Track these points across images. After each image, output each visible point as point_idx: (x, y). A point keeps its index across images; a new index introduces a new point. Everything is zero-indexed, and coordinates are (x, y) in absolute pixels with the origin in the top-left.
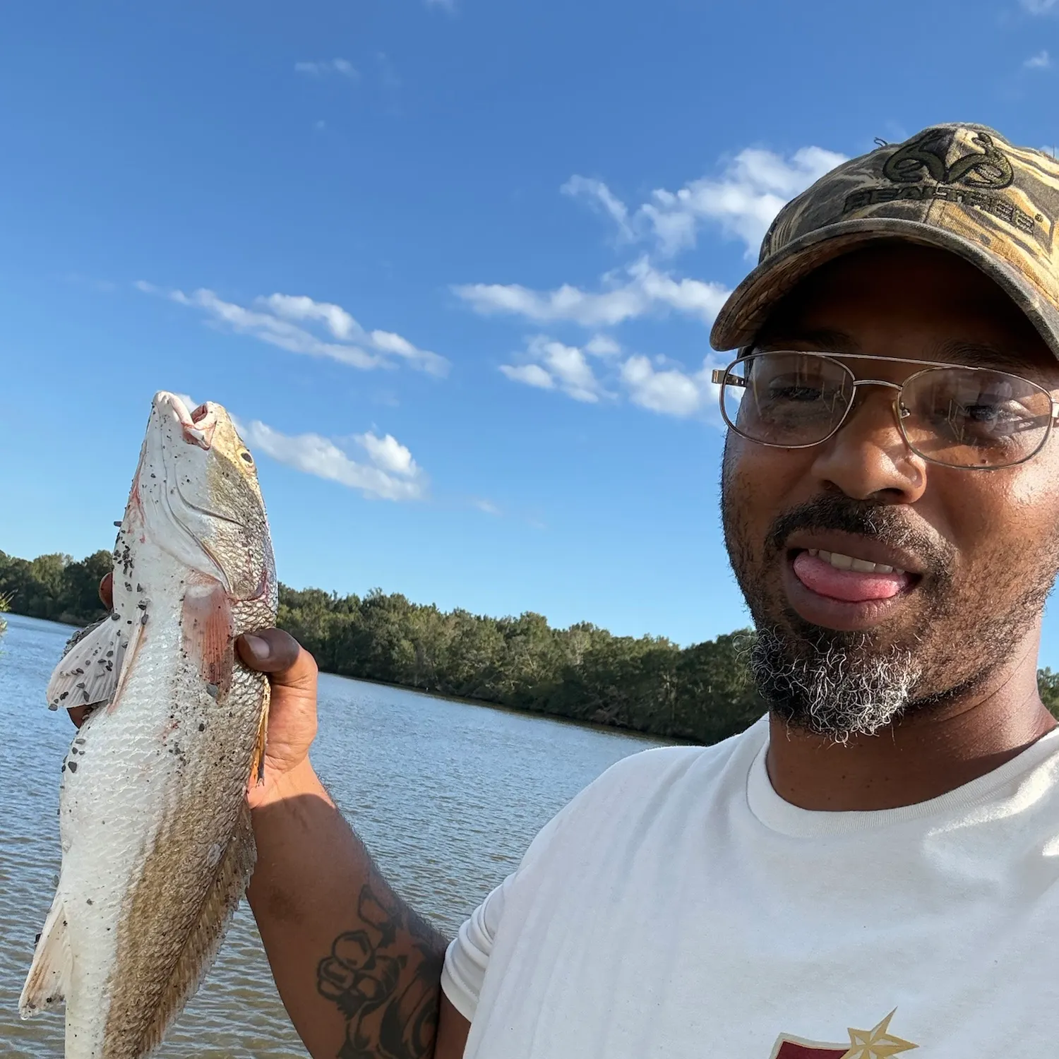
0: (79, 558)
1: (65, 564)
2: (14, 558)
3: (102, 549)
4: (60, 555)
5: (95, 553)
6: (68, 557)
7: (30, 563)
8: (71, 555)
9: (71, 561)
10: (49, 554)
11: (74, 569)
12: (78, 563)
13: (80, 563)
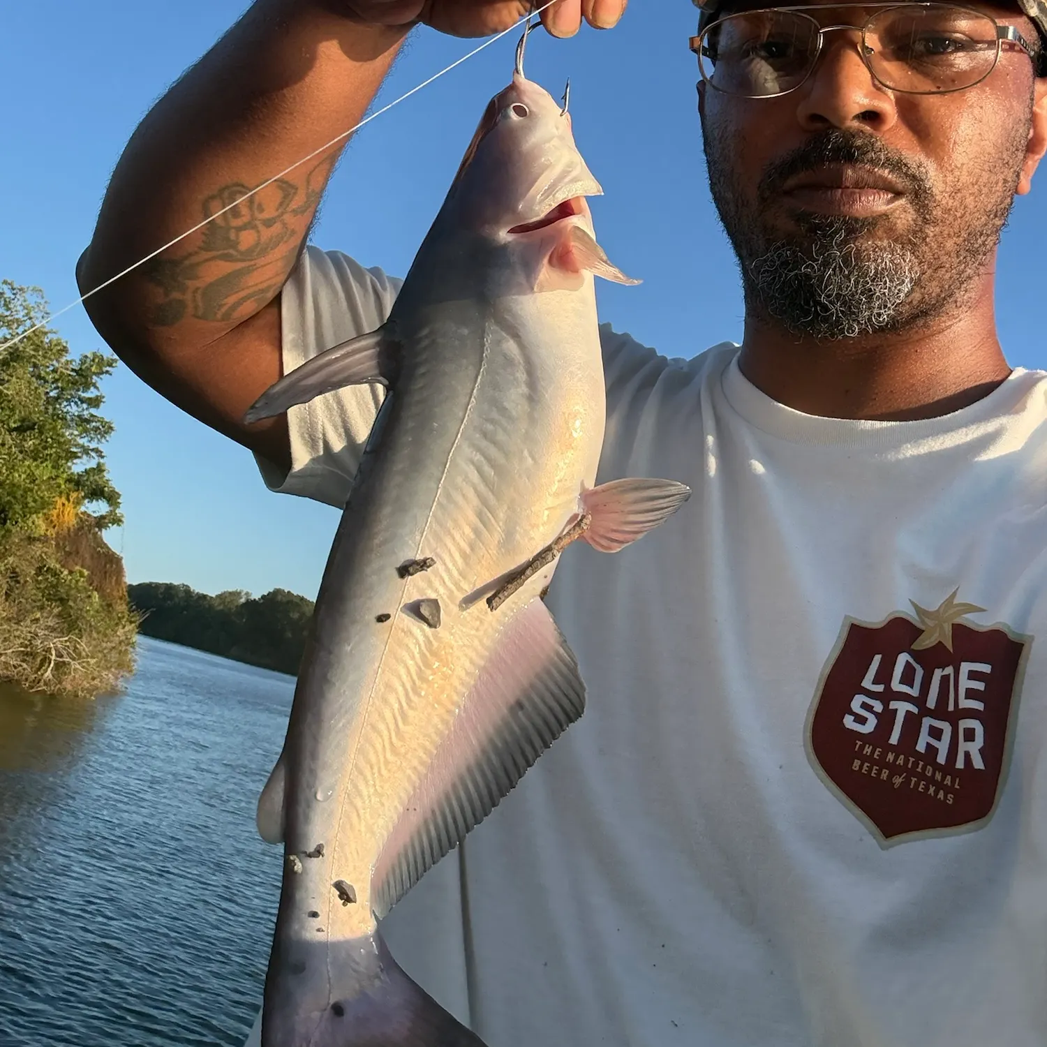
0: (256, 596)
1: (243, 600)
2: (197, 593)
3: (278, 587)
4: (240, 593)
5: (271, 591)
6: (247, 594)
7: (212, 597)
8: (250, 592)
9: (250, 598)
10: (230, 590)
11: (251, 604)
12: (255, 600)
13: (257, 599)
